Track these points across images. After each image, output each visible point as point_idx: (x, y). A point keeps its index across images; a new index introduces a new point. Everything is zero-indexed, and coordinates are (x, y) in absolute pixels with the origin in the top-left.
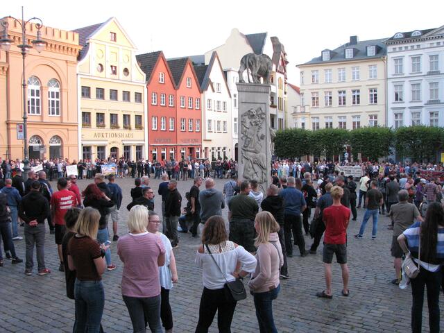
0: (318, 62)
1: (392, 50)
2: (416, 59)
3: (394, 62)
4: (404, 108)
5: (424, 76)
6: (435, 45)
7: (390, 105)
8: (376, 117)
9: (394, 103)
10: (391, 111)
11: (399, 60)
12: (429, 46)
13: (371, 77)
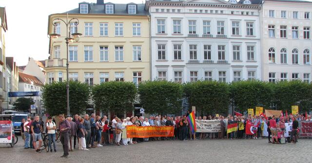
0: (77, 12)
1: (155, 11)
2: (177, 21)
3: (156, 22)
4: (168, 66)
5: (185, 37)
6: (193, 12)
7: (154, 63)
8: (140, 74)
9: (157, 61)
10: (156, 68)
11: (161, 21)
12: (188, 11)
13: (134, 34)
